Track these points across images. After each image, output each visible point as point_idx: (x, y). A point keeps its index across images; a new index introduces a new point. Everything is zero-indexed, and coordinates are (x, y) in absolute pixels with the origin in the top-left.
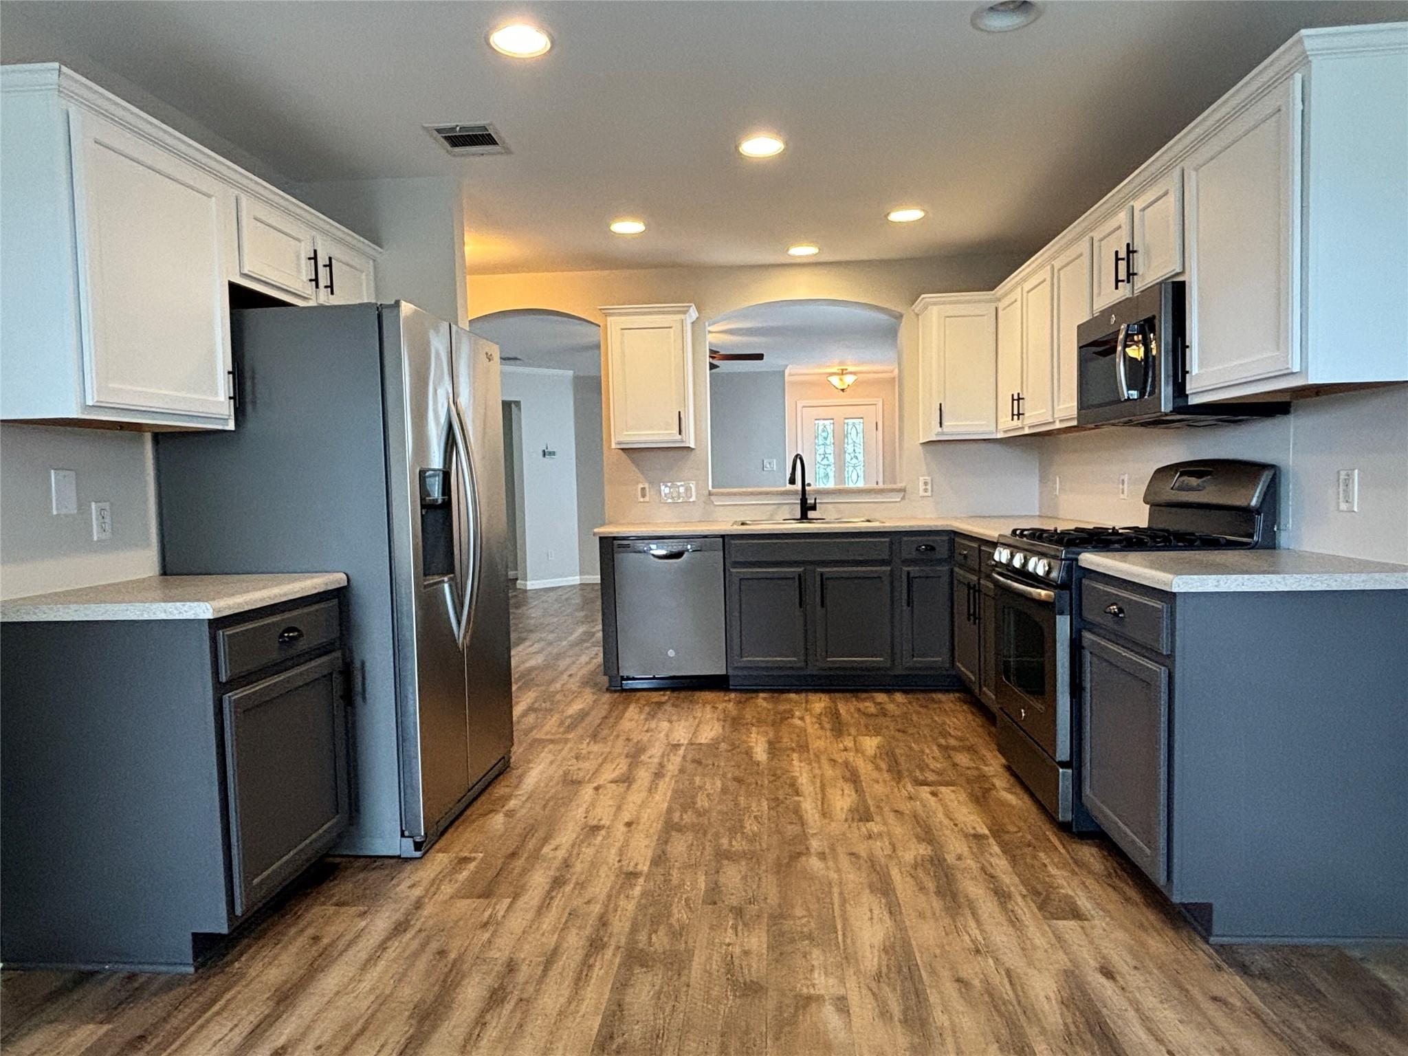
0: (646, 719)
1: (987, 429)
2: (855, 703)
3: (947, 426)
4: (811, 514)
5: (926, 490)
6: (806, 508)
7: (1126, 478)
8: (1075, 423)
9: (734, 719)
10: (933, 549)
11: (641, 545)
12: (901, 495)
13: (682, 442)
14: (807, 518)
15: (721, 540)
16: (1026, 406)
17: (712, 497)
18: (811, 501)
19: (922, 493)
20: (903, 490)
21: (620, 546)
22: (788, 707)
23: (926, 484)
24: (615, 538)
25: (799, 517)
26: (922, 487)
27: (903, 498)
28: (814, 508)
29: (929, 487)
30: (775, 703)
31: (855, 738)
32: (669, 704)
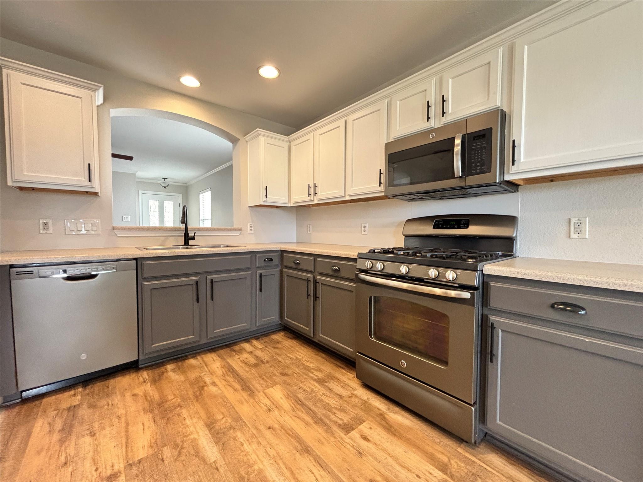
0: (62, 441)
1: (284, 201)
2: (238, 357)
3: (270, 198)
4: (191, 242)
5: (251, 230)
6: (187, 239)
7: (367, 225)
8: (383, 194)
9: (160, 405)
10: (271, 260)
11: (44, 271)
12: (239, 232)
13: (92, 187)
14: (188, 245)
15: (135, 261)
16: (318, 190)
17: (116, 232)
18: (191, 234)
19: (249, 231)
20: (240, 230)
21: (18, 273)
22: (197, 374)
23: (251, 227)
24: (12, 266)
25: (183, 244)
26: (249, 228)
27: (240, 234)
28: (193, 238)
29: (253, 228)
30: (184, 372)
31: (263, 392)
32: (85, 406)
